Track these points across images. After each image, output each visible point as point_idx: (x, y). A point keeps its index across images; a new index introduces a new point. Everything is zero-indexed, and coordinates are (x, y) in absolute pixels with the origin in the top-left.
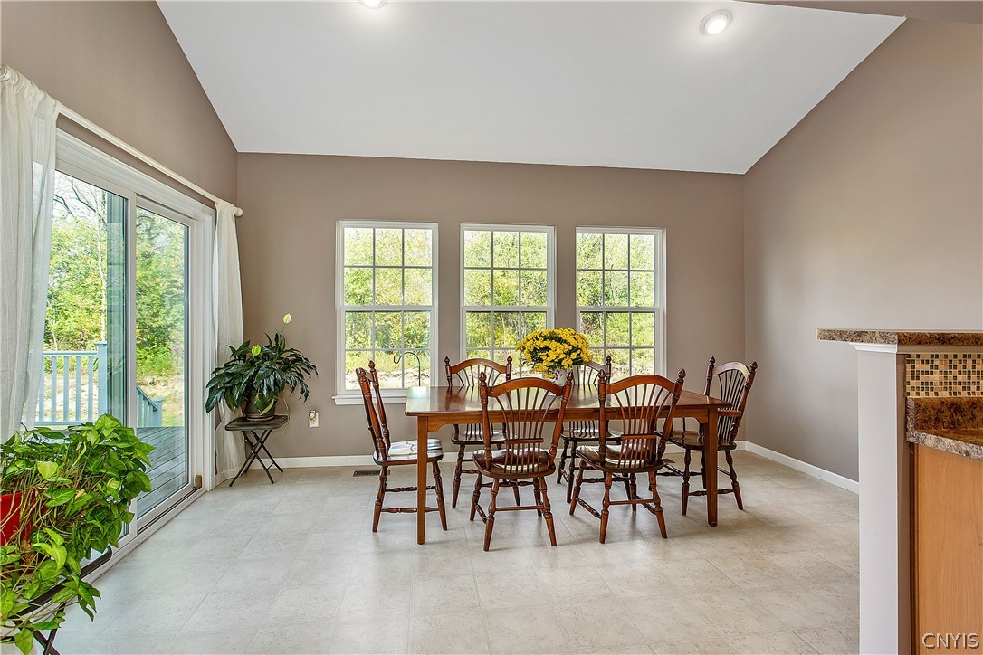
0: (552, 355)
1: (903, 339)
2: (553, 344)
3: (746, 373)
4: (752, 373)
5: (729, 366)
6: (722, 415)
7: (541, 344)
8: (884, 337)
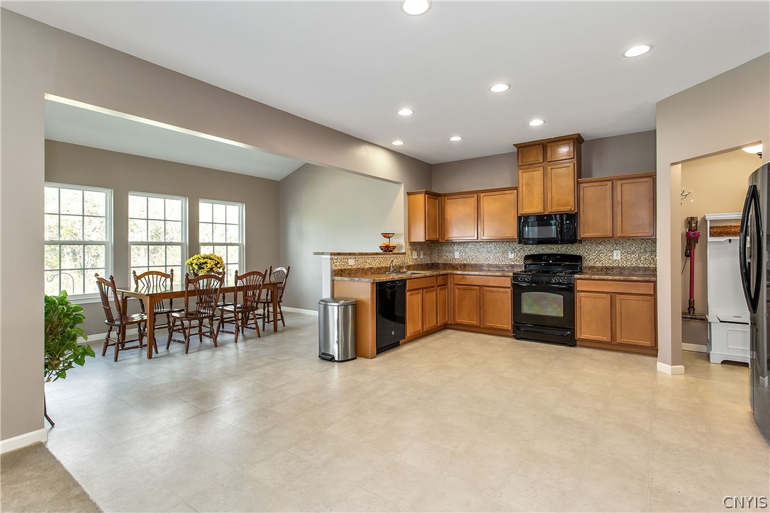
0: (209, 266)
1: (331, 254)
2: (209, 261)
3: (285, 271)
4: (288, 271)
5: (279, 269)
6: (279, 288)
7: (202, 261)
8: (328, 254)
